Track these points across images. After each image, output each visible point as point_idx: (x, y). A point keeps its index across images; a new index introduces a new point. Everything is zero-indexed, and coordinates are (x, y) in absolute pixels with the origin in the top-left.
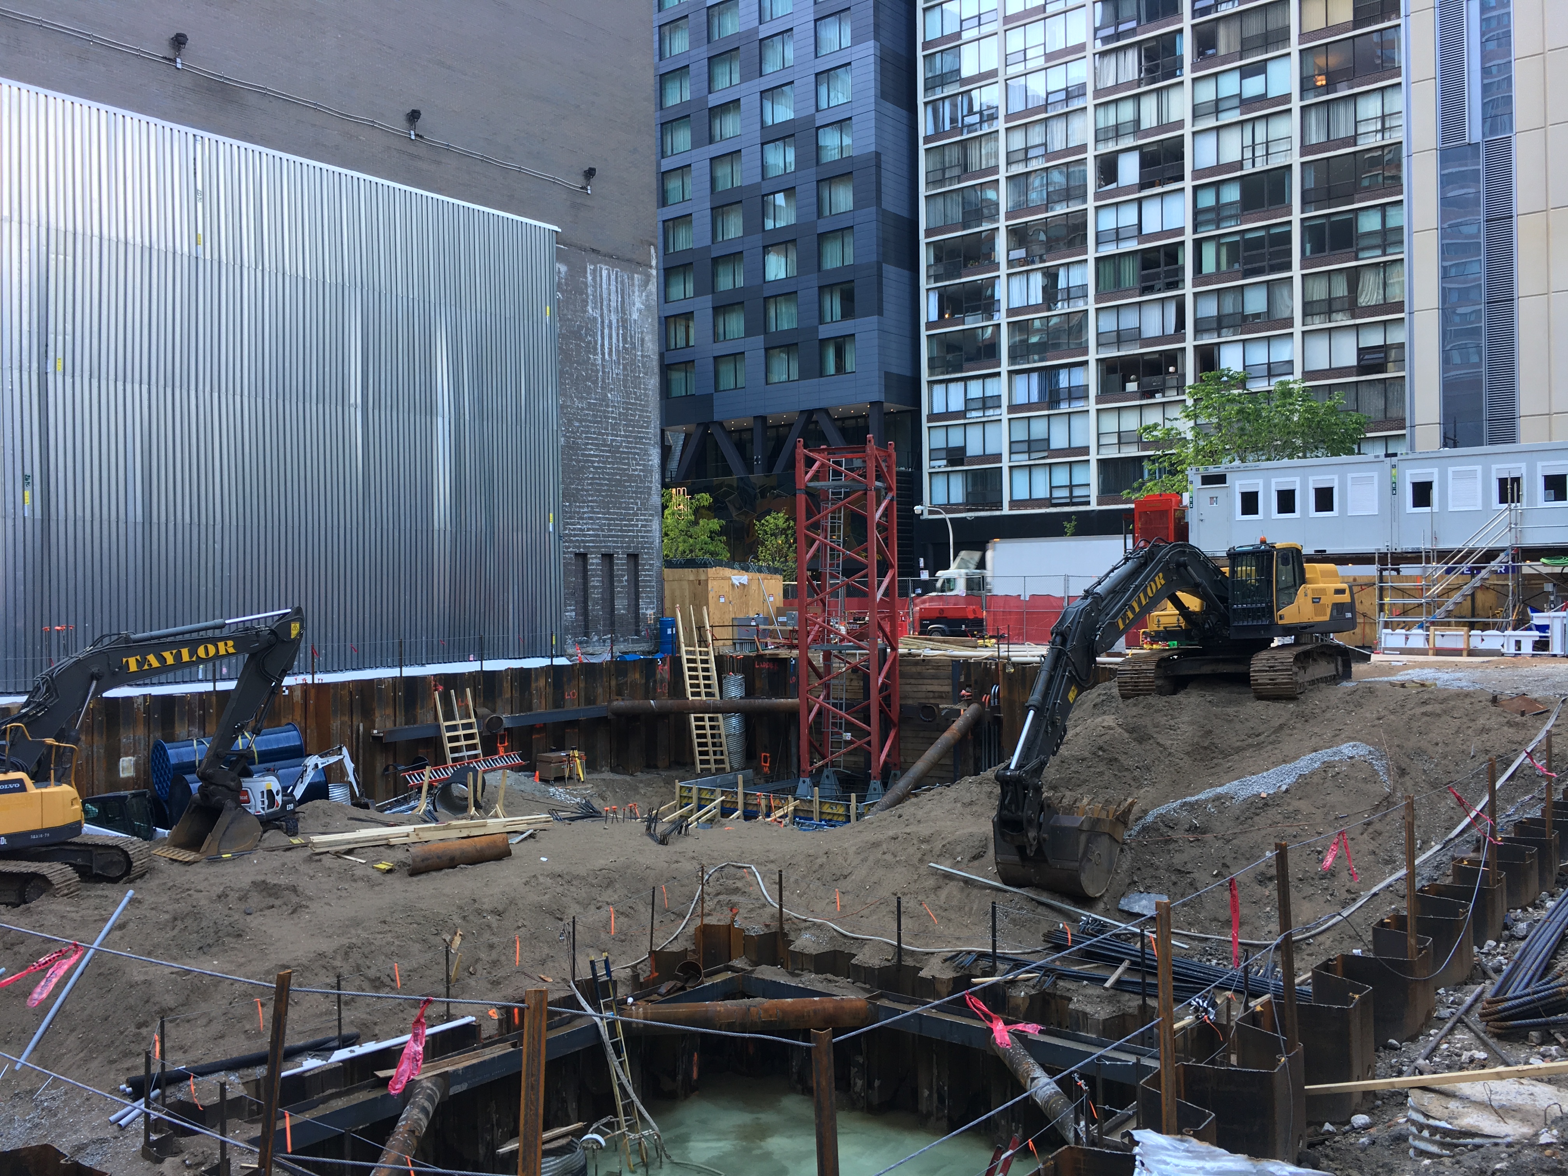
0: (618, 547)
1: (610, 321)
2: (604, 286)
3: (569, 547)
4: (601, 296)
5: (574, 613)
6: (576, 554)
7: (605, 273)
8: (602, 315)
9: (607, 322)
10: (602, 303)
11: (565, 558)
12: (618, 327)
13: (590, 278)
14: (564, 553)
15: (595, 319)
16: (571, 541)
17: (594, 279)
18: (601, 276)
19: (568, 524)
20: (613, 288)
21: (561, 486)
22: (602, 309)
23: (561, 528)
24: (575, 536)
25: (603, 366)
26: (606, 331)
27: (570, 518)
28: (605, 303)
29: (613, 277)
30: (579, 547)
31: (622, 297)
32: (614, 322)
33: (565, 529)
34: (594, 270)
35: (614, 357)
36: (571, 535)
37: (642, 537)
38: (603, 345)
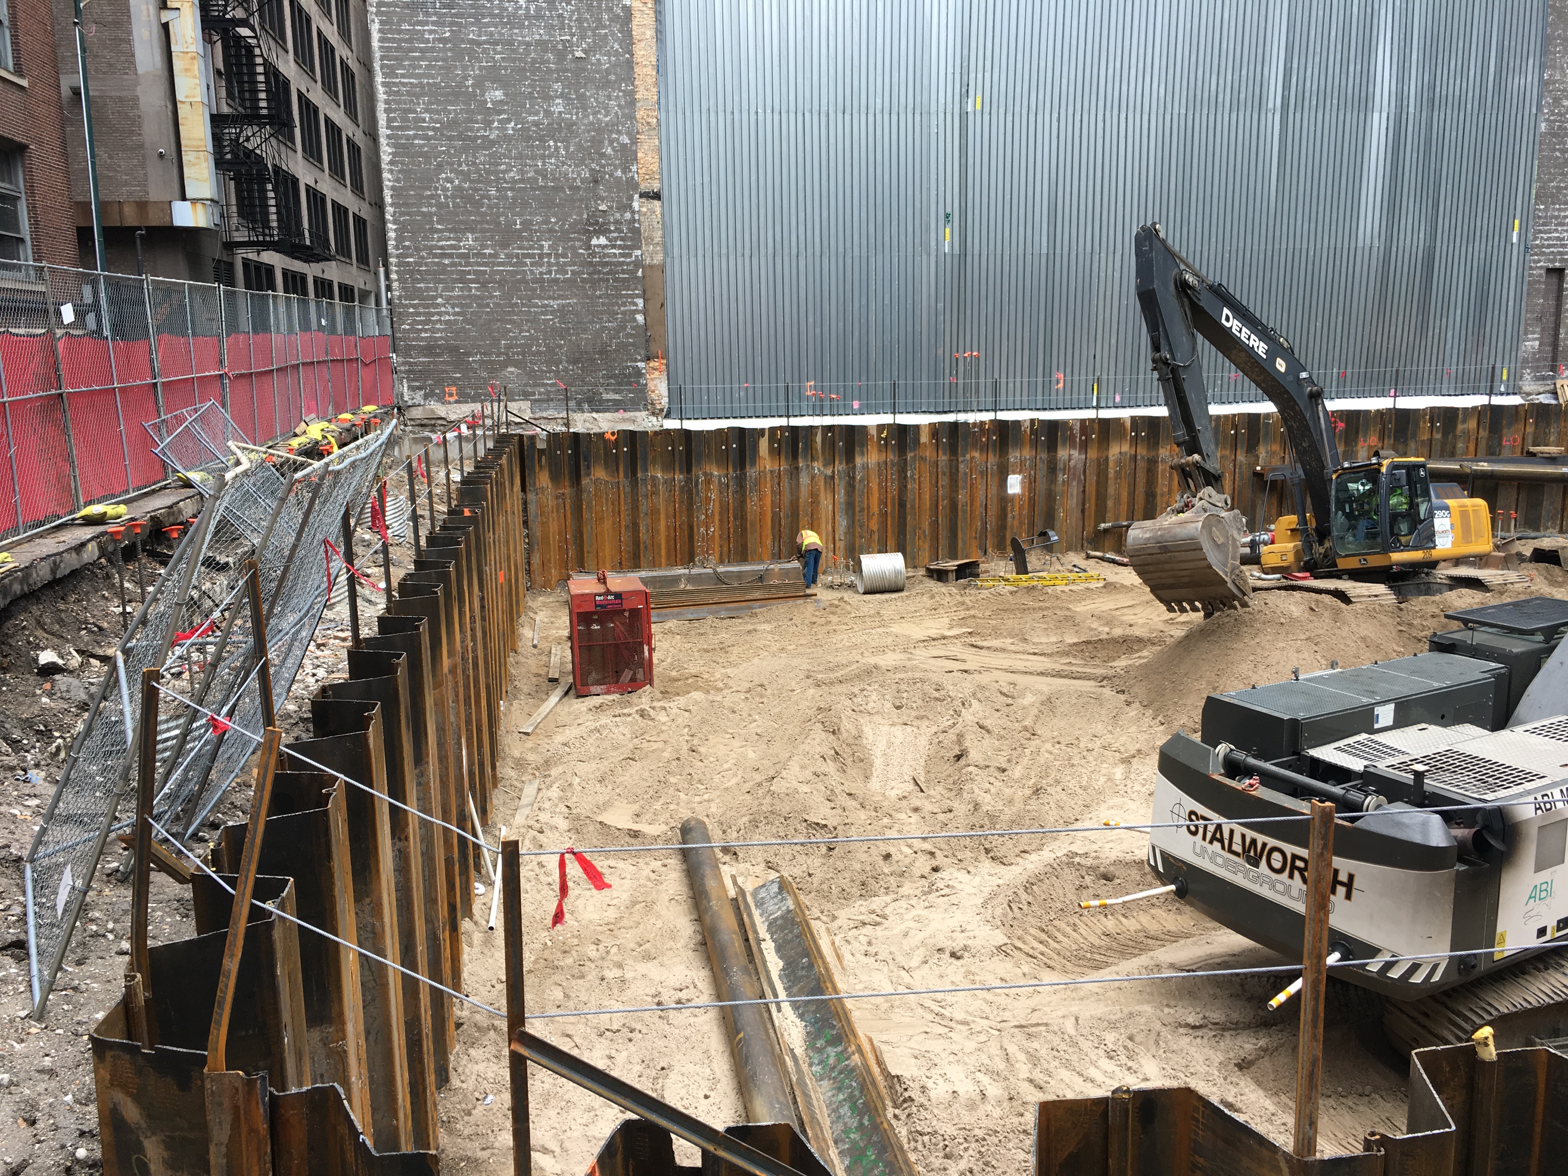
3: (1539, 261)
5: (1537, 343)
6: (1549, 271)
11: (1530, 275)
14: (1531, 268)
16: (1544, 253)
19: (1540, 232)
21: (1534, 185)
23: (1530, 236)
24: (1549, 246)
27: (1544, 224)
30: (1553, 261)
33: (1535, 239)
36: (1543, 246)
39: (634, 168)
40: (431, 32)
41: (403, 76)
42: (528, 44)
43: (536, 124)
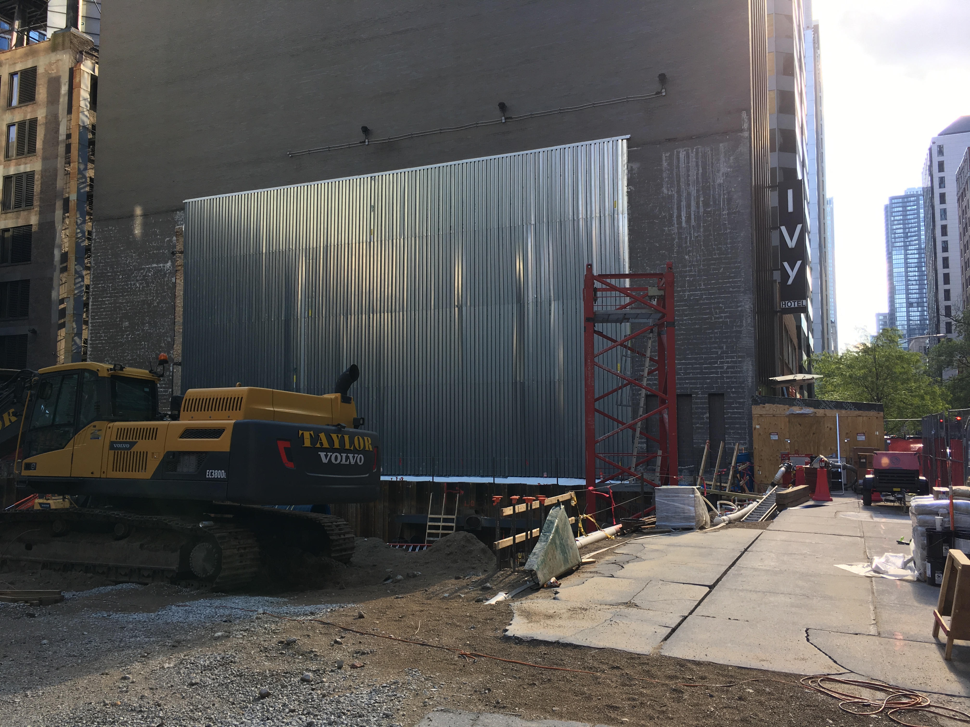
0: (698, 388)
1: (689, 194)
2: (682, 165)
4: (678, 176)
5: (645, 445)
7: (682, 155)
8: (679, 192)
9: (685, 195)
10: (679, 182)
12: (698, 197)
13: (665, 164)
15: (671, 197)
17: (670, 164)
18: (678, 158)
20: (692, 164)
22: (679, 185)
25: (680, 234)
26: (684, 203)
28: (682, 180)
29: (692, 155)
31: (704, 169)
32: (694, 193)
34: (671, 157)
35: (693, 223)
37: (728, 378)
38: (679, 216)
39: (172, 352)
40: (108, 300)
41: (97, 319)
42: (138, 302)
43: (138, 335)
